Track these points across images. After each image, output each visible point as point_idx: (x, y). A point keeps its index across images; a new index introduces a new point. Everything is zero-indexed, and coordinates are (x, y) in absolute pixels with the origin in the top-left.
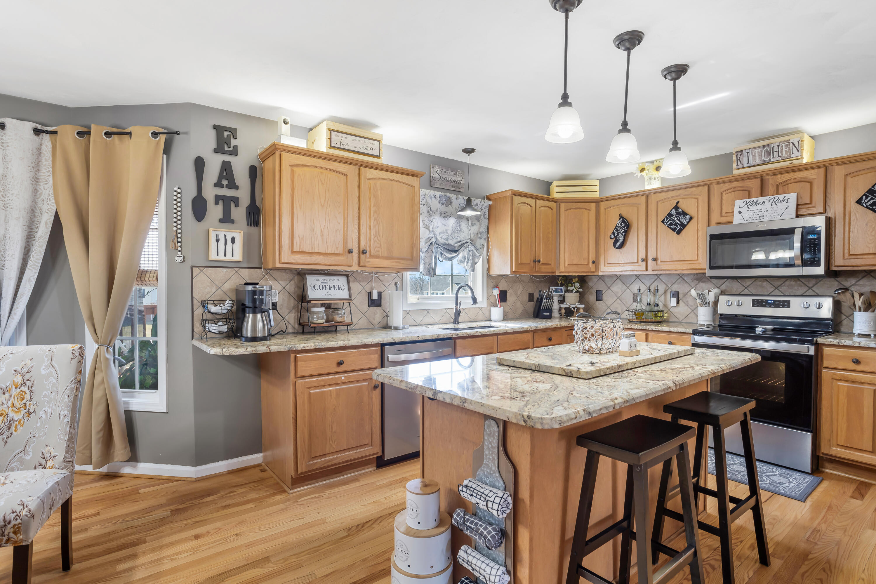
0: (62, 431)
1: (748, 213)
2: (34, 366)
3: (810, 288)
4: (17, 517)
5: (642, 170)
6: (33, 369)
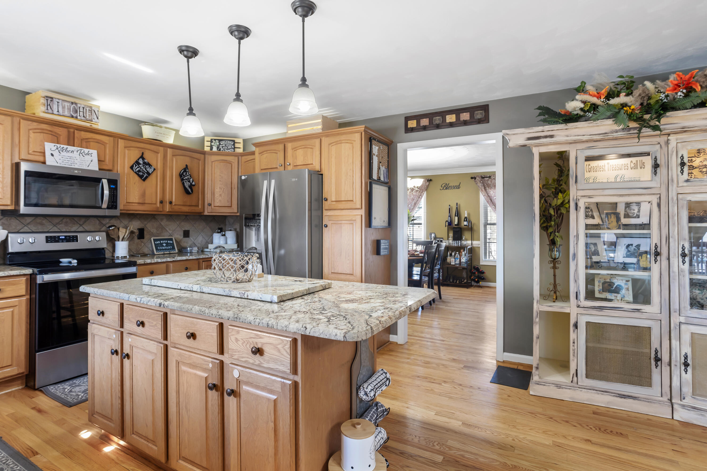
1: (60, 157)
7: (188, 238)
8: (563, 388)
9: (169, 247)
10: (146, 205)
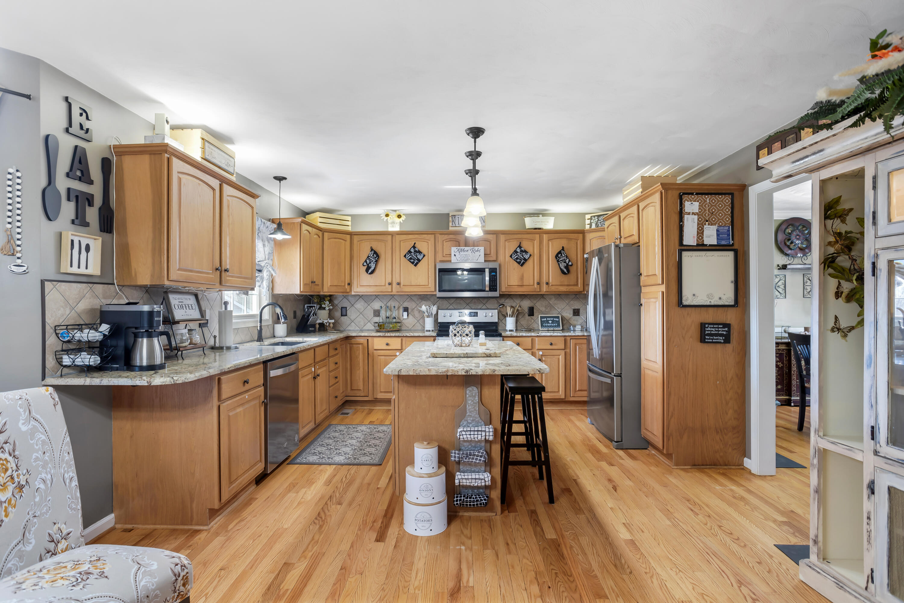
0: (73, 499)
1: (459, 256)
2: (8, 422)
3: (484, 304)
4: (183, 567)
5: (387, 215)
6: (7, 426)
7: (578, 317)
8: (845, 590)
9: (554, 325)
10: (524, 286)
